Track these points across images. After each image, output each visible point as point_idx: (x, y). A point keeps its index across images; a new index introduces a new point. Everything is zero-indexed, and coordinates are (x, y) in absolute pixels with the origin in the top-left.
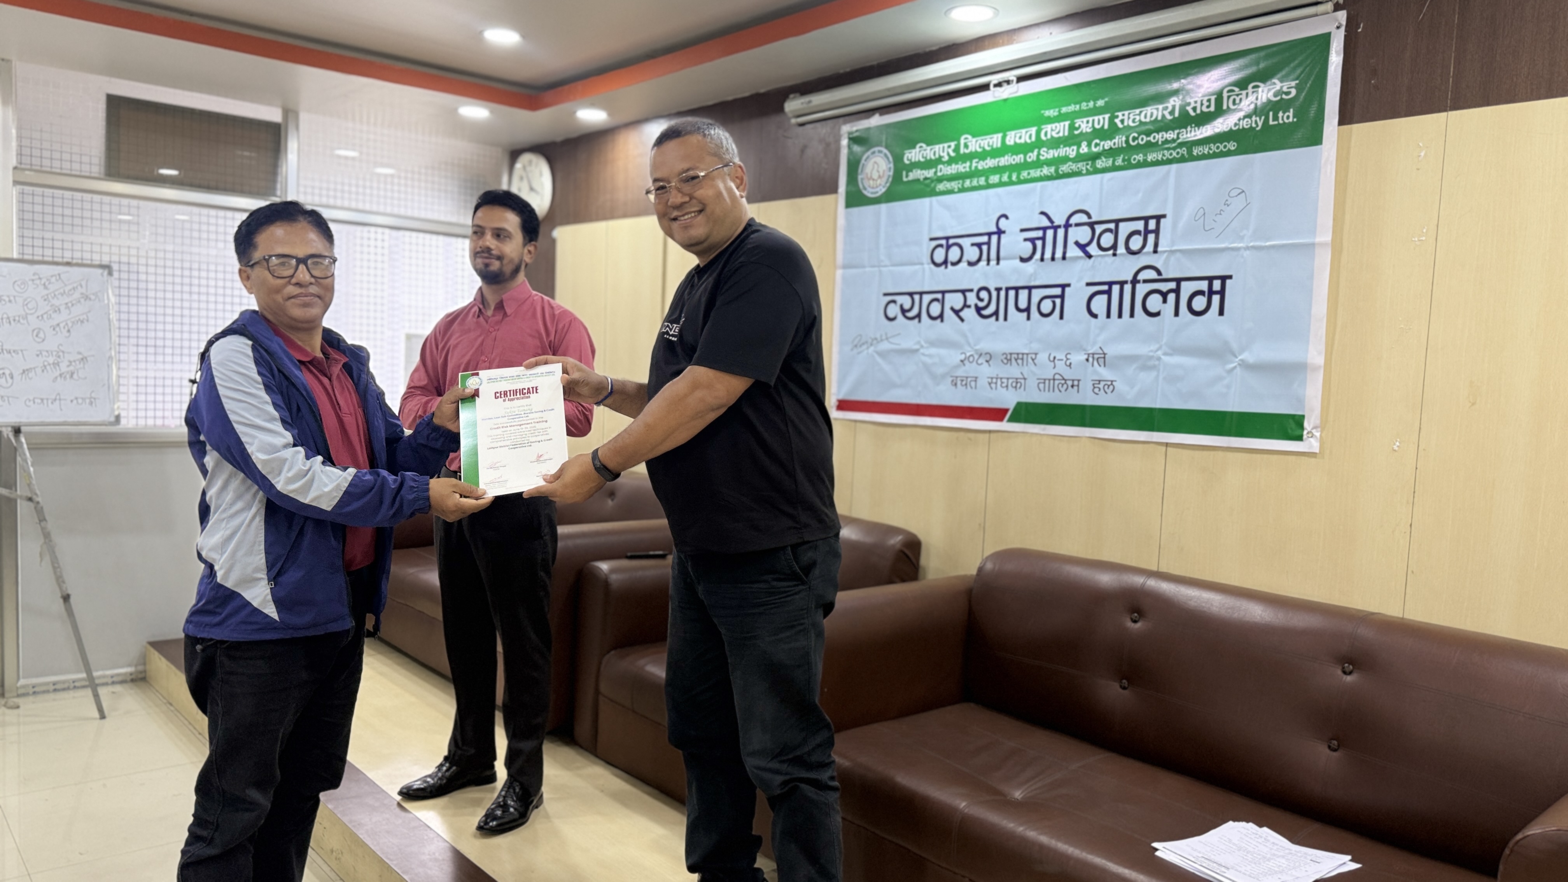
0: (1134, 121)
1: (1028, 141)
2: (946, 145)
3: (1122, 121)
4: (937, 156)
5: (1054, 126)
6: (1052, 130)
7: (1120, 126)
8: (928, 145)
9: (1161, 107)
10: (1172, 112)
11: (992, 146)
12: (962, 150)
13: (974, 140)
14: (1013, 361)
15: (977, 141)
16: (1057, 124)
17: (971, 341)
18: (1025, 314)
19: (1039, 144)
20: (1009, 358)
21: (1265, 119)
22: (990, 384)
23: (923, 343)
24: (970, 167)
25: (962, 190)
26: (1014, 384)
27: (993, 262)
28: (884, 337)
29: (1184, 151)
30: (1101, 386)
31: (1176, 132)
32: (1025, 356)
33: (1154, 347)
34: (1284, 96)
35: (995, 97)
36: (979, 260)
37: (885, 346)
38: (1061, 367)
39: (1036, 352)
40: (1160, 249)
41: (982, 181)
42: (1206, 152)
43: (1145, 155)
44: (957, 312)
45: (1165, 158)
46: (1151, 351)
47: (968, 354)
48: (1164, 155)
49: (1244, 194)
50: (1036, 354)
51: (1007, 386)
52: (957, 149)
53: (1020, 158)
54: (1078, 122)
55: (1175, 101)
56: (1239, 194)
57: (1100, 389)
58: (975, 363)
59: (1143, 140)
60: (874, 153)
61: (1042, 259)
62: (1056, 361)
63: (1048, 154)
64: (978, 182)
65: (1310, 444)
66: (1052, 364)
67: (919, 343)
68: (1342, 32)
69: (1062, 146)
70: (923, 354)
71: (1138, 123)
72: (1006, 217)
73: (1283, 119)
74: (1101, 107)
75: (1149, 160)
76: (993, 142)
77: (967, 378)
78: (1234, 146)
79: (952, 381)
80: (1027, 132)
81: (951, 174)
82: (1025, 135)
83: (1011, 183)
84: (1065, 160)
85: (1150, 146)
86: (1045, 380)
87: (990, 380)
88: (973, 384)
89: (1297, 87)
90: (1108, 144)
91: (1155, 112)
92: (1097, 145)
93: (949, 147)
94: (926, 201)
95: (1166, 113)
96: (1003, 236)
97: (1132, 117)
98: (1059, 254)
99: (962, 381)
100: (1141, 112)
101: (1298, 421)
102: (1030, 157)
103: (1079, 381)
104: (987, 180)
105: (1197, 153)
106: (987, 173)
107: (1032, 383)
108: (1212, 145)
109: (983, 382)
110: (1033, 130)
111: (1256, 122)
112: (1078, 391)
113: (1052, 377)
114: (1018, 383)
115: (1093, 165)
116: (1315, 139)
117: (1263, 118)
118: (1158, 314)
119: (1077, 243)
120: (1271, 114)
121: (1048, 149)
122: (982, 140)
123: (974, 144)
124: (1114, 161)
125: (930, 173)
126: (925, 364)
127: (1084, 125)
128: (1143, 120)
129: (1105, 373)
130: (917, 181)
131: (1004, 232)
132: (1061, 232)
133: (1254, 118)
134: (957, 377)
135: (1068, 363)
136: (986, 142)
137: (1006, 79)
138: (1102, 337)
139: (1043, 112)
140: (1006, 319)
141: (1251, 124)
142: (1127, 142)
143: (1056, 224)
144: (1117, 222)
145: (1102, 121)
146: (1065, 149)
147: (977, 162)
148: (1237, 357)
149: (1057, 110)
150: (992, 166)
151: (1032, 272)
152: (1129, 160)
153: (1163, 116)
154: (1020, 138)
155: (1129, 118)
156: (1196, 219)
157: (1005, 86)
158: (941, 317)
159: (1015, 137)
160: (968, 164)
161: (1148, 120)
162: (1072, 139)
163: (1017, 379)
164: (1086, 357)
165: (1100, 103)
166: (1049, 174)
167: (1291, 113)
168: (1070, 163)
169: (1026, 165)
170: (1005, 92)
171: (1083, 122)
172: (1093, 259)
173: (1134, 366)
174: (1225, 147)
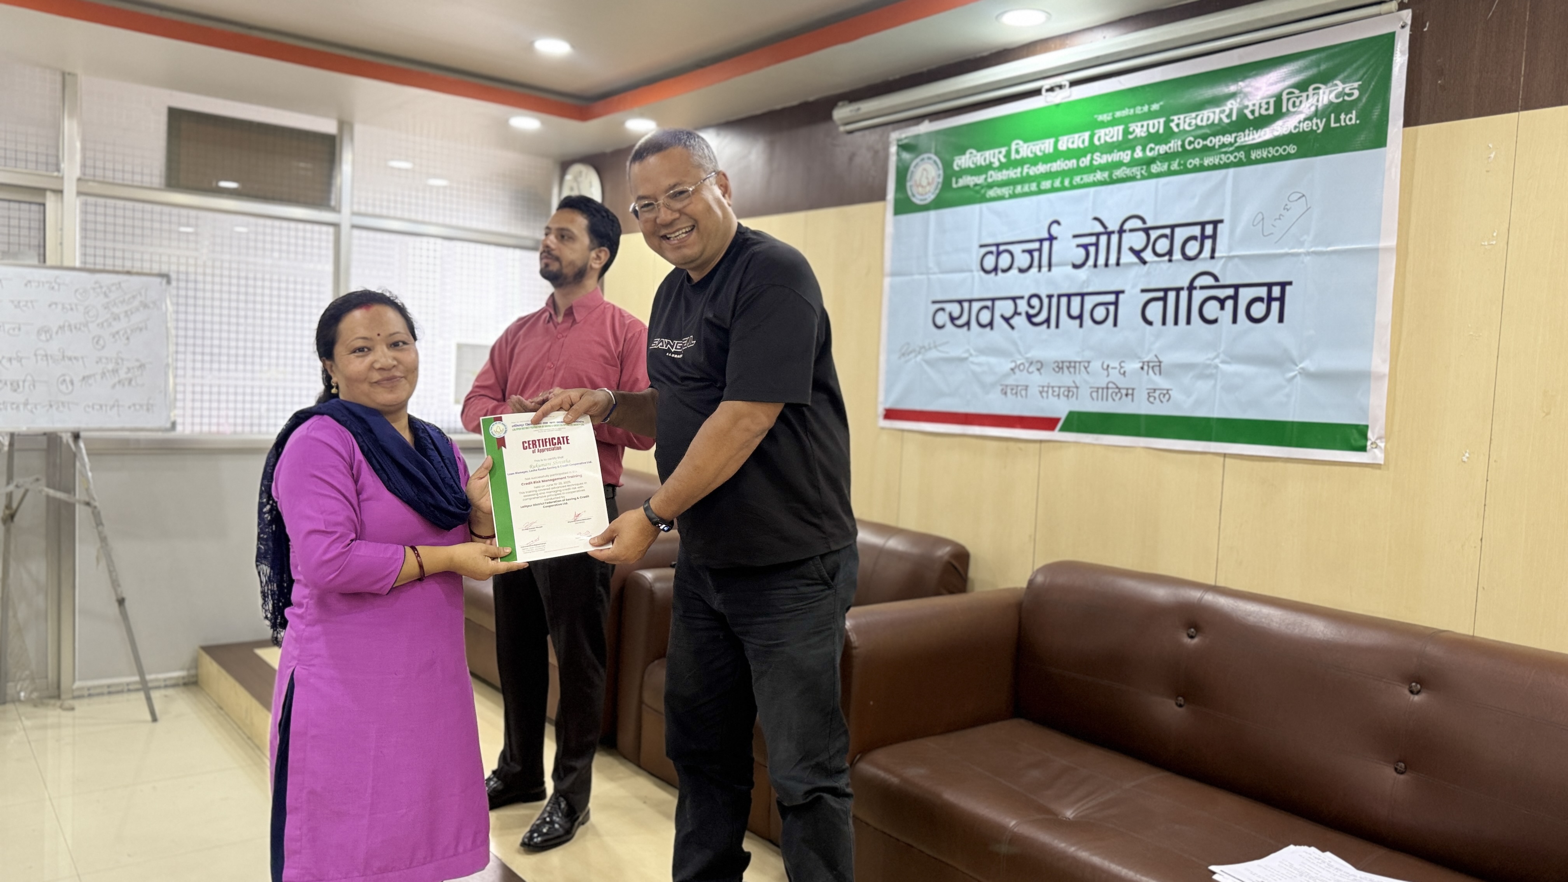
0: (1190, 125)
1: (1081, 146)
2: (997, 151)
3: (1178, 125)
4: (987, 162)
5: (1107, 130)
6: (1106, 135)
7: (1176, 129)
8: (978, 150)
9: (1217, 110)
10: (1229, 116)
11: (1044, 152)
12: (1014, 156)
13: (1026, 145)
14: (1065, 369)
15: (1028, 147)
16: (1111, 129)
17: (1022, 349)
18: (1077, 322)
19: (1092, 149)
20: (1061, 366)
21: (1326, 122)
22: (1041, 392)
23: (972, 351)
24: (1022, 173)
25: (1013, 196)
26: (1066, 393)
27: (1045, 269)
28: (932, 345)
29: (1241, 155)
30: (1157, 394)
31: (1234, 135)
32: (1077, 365)
33: (1211, 355)
34: (1346, 98)
35: (1047, 102)
36: (1030, 266)
37: (933, 354)
38: (1115, 375)
39: (1088, 359)
40: (1217, 255)
41: (1034, 187)
42: (1265, 156)
43: (1202, 159)
44: (1007, 320)
45: (1222, 162)
46: (1209, 359)
47: (1019, 362)
48: (1221, 159)
49: (1304, 198)
50: (1089, 362)
51: (1059, 395)
52: (1008, 155)
53: (1073, 164)
54: (1132, 127)
55: (1232, 104)
56: (1299, 198)
57: (1155, 398)
58: (1025, 371)
59: (1199, 144)
60: (923, 160)
61: (1095, 266)
62: (1110, 369)
63: (1101, 159)
64: (1029, 188)
65: (1375, 454)
66: (1105, 373)
67: (968, 351)
68: (1407, 31)
69: (1115, 151)
70: (972, 363)
71: (1193, 127)
72: (1058, 223)
73: (1345, 121)
74: (1156, 111)
75: (1206, 164)
76: (1045, 148)
77: (1017, 386)
78: (1294, 149)
79: (1002, 390)
80: (1079, 137)
81: (1002, 180)
82: (1078, 140)
83: (1063, 188)
84: (1119, 164)
85: (1206, 150)
86: (1098, 388)
87: (1041, 389)
88: (1023, 393)
89: (1359, 88)
90: (1163, 149)
91: (1212, 116)
92: (1152, 149)
93: (1000, 153)
94: (976, 207)
95: (1223, 116)
96: (1055, 242)
97: (1188, 121)
98: (1113, 260)
99: (1012, 389)
100: (1197, 116)
101: (1362, 431)
102: (1083, 162)
103: (1133, 389)
104: (1038, 186)
105: (1256, 157)
106: (1038, 178)
107: (1085, 391)
108: (1271, 148)
109: (1034, 391)
110: (1086, 135)
111: (1317, 124)
112: (1133, 400)
113: (1105, 386)
114: (1070, 392)
115: (1148, 170)
116: (1379, 140)
117: (1324, 120)
118: (1215, 321)
119: (1131, 249)
120: (1333, 116)
121: (1102, 153)
122: (1034, 145)
123: (1025, 150)
124: (1169, 166)
125: (980, 180)
126: (974, 373)
127: (1139, 130)
128: (1199, 123)
129: (1161, 382)
130: (967, 187)
131: (1056, 238)
132: (1115, 238)
133: (1315, 121)
134: (1007, 386)
135: (1122, 371)
136: (1038, 147)
137: (1058, 84)
138: (1158, 345)
139: (1096, 116)
140: (1057, 326)
141: (1312, 127)
142: (1183, 146)
143: (1110, 229)
144: (1173, 227)
145: (1157, 125)
146: (1119, 154)
147: (1029, 168)
148: (1297, 365)
149: (1111, 114)
150: (1044, 172)
151: (1083, 279)
152: (1185, 165)
153: (1220, 120)
154: (1073, 143)
155: (1185, 122)
156: (1255, 224)
157: (1058, 91)
158: (991, 324)
159: (1068, 141)
160: (1019, 170)
161: (1204, 123)
162: (1126, 144)
163: (1069, 387)
164: (1140, 365)
165: (1155, 107)
166: (1103, 179)
167: (1354, 115)
168: (1124, 168)
169: (1079, 171)
170: (1058, 97)
171: (1137, 126)
172: (1147, 265)
173: (1191, 374)
174: (1285, 150)
